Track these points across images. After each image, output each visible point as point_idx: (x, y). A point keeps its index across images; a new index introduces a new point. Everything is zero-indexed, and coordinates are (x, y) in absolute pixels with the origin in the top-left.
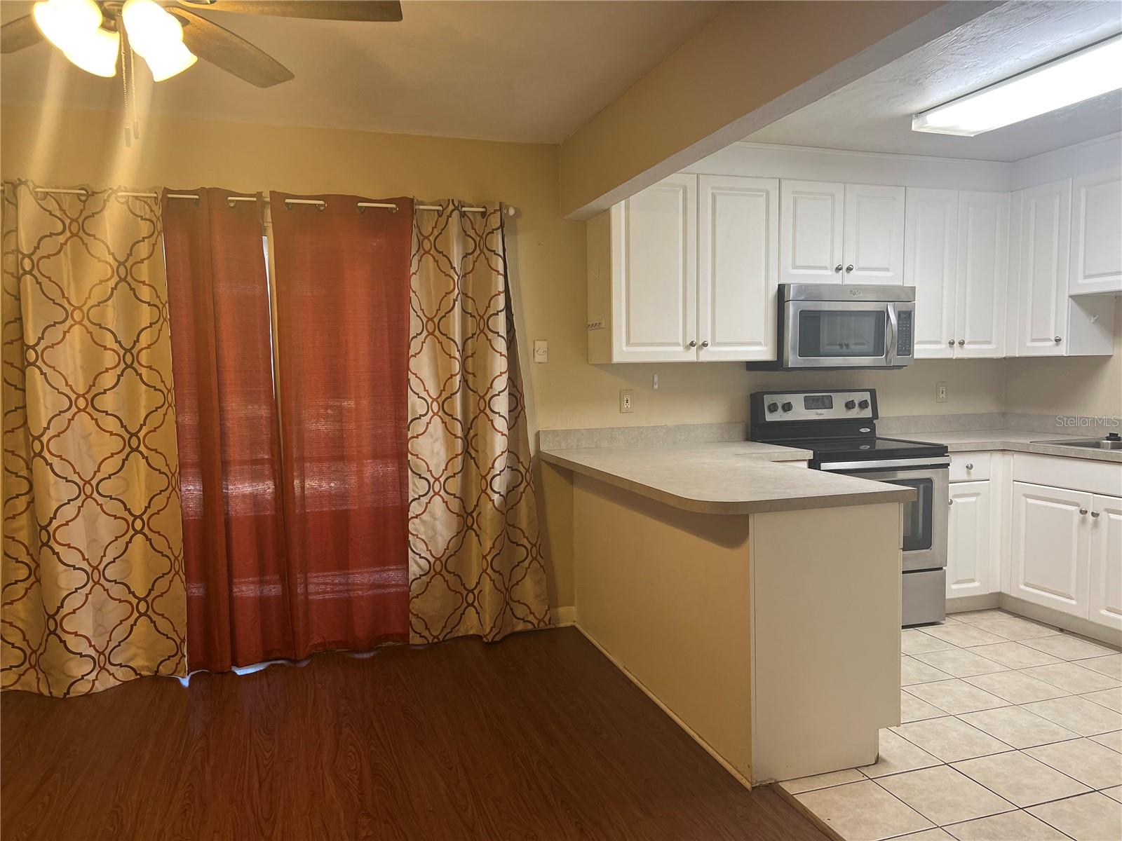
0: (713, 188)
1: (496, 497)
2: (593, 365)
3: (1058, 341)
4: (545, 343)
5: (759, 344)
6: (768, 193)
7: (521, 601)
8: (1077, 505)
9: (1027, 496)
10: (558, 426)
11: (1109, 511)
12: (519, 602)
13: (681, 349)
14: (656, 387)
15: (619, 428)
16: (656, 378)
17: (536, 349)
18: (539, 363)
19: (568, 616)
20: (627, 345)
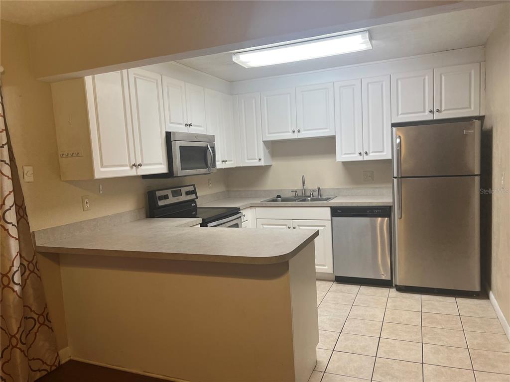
0: (135, 74)
1: (17, 288)
2: (63, 181)
3: (260, 159)
4: (30, 168)
5: (161, 164)
6: (157, 81)
7: (35, 358)
8: (286, 225)
9: (263, 225)
10: (48, 226)
11: (299, 226)
12: (34, 359)
13: (128, 168)
14: (101, 192)
15: (85, 221)
16: (101, 187)
17: (25, 172)
18: (28, 182)
19: (66, 354)
20: (101, 167)
